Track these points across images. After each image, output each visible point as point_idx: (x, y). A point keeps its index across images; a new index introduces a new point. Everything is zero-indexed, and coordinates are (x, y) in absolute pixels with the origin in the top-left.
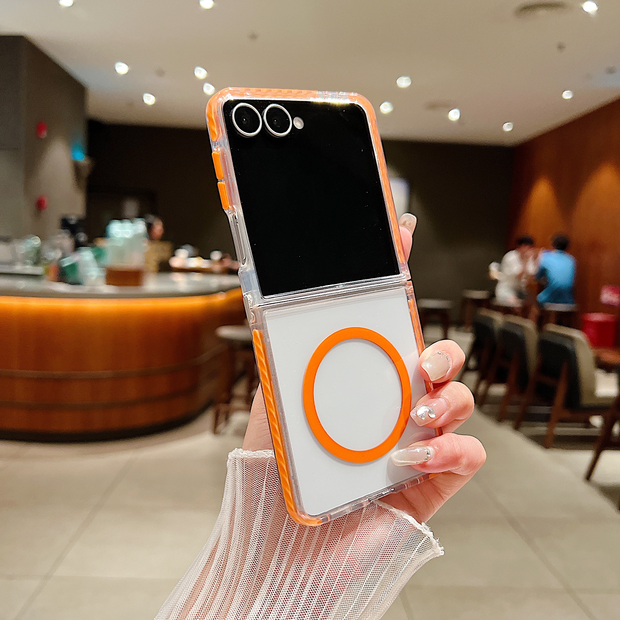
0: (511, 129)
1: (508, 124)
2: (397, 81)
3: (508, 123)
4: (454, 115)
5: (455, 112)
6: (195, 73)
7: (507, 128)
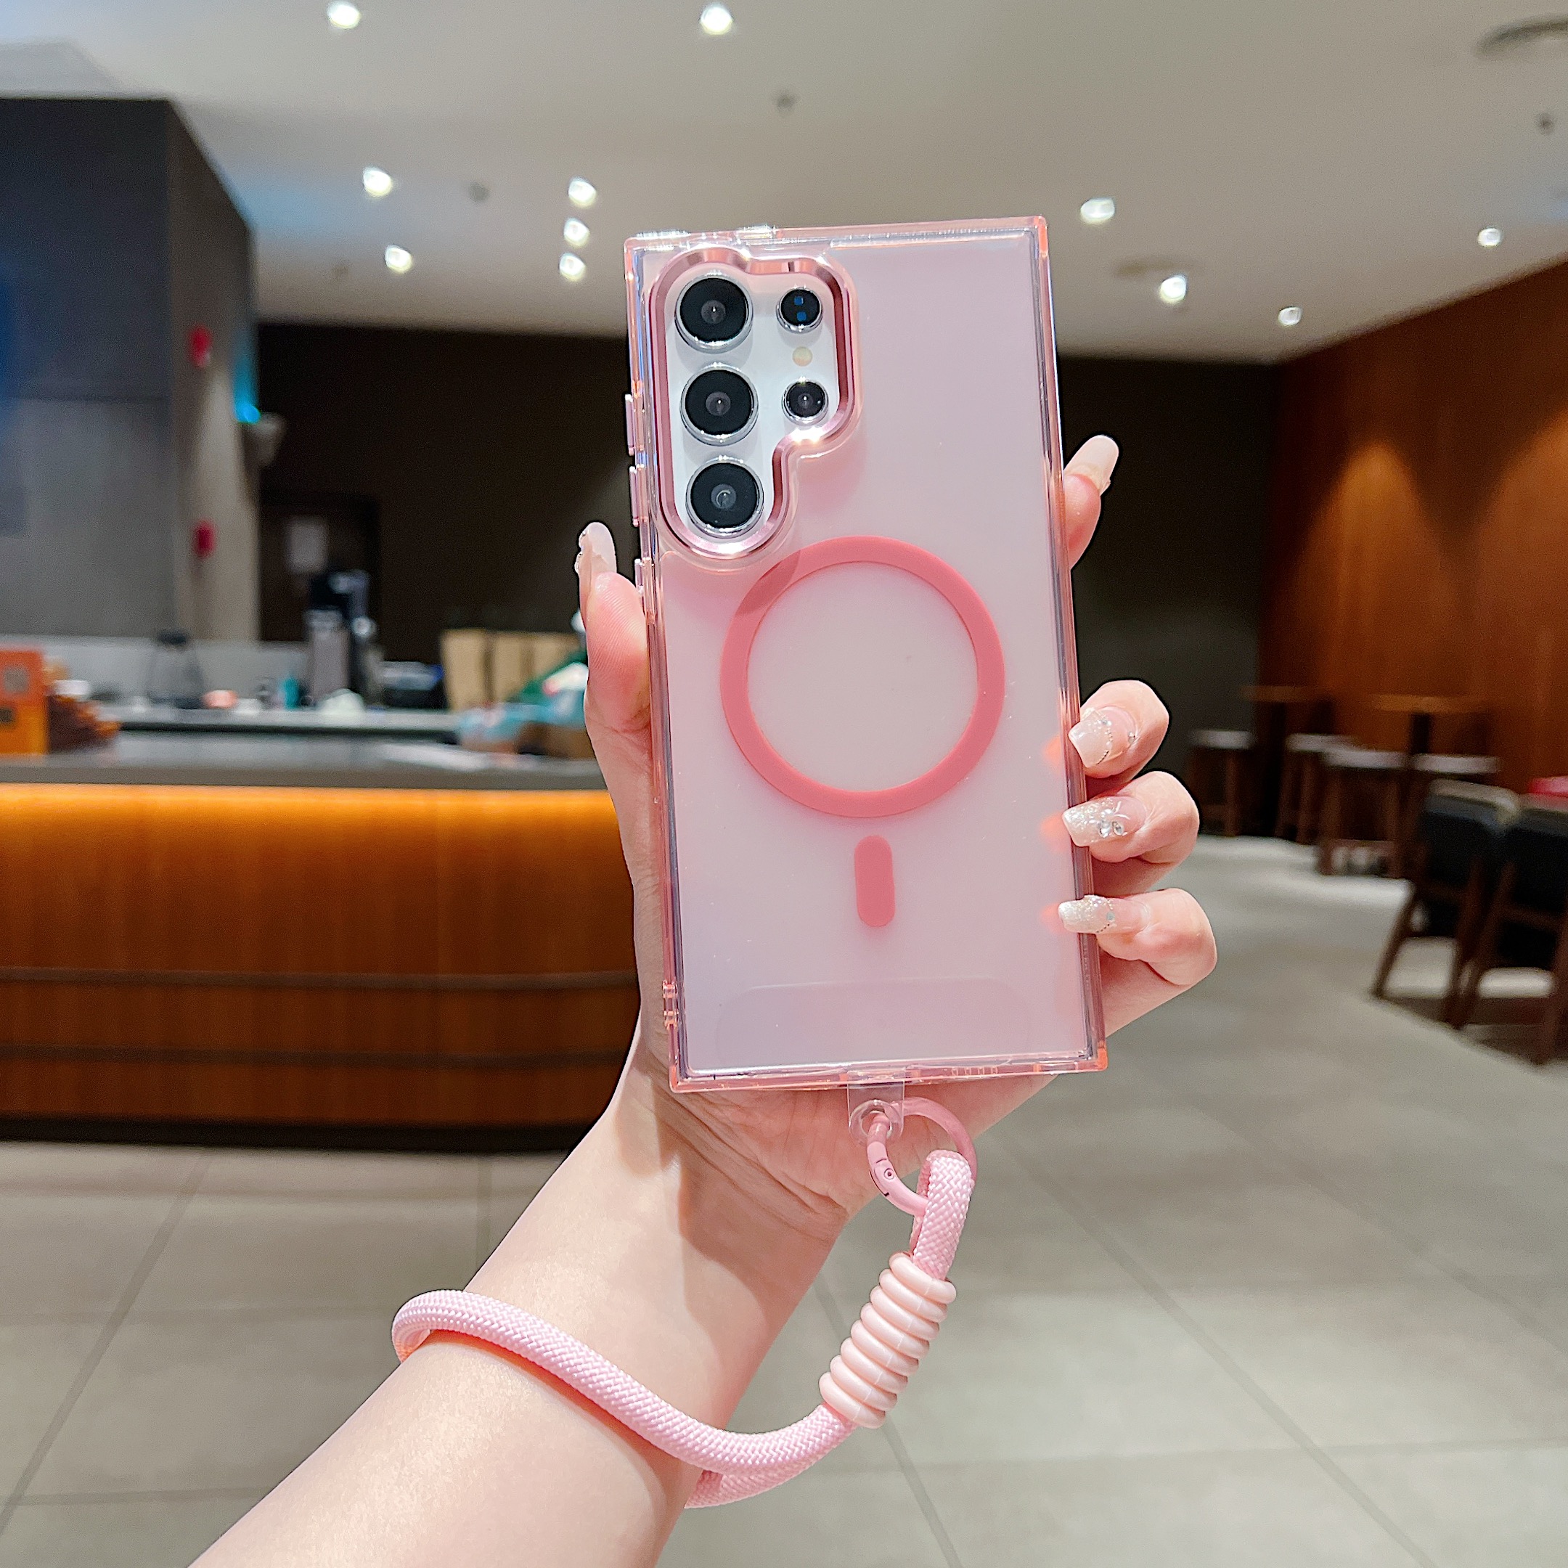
0: (1298, 321)
1: (1292, 311)
2: (1083, 207)
3: (1291, 309)
4: (1173, 290)
5: (1175, 283)
6: (570, 193)
7: (1288, 318)
